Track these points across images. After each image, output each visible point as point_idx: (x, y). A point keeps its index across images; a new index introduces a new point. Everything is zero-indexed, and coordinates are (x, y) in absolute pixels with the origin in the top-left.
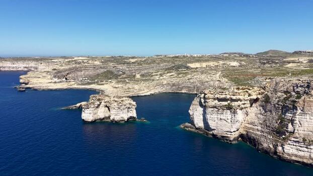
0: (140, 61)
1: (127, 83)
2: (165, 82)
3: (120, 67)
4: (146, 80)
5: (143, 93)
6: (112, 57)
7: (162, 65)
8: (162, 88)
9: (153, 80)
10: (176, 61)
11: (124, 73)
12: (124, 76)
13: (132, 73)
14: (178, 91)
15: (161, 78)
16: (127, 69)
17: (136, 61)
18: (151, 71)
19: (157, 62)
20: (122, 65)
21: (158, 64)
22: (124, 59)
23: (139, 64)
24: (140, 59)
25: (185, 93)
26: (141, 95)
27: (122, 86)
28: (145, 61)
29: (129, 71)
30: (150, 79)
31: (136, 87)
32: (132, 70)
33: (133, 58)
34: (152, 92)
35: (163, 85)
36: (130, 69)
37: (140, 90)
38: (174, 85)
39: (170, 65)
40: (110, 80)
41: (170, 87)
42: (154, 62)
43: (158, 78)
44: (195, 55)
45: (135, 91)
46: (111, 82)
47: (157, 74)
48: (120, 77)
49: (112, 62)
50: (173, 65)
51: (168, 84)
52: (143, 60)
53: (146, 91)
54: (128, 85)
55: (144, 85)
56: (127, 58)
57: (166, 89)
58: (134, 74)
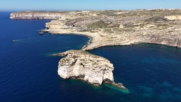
0: (125, 13)
1: (112, 32)
2: (145, 33)
3: (110, 18)
4: (128, 30)
5: (124, 43)
6: (106, 11)
7: (142, 17)
8: (142, 38)
9: (134, 31)
10: (154, 13)
11: (111, 23)
12: (111, 25)
13: (118, 23)
14: (157, 43)
15: (142, 29)
16: (114, 20)
17: (122, 14)
18: (132, 21)
19: (138, 14)
20: (111, 17)
21: (139, 16)
22: (114, 12)
23: (124, 15)
24: (124, 12)
25: (165, 45)
26: (122, 45)
27: (107, 35)
28: (128, 13)
29: (116, 21)
30: (131, 30)
31: (119, 37)
32: (118, 21)
33: (120, 11)
34: (133, 42)
35: (143, 36)
36: (116, 20)
37: (122, 40)
38: (153, 36)
39: (149, 17)
40: (100, 29)
41: (149, 38)
42: (135, 14)
43: (138, 29)
44: (170, 9)
45: (117, 41)
46: (100, 30)
47: (137, 24)
48: (109, 26)
49: (104, 14)
50: (151, 17)
51: (148, 35)
52: (127, 12)
53: (127, 41)
54: (112, 34)
55: (126, 35)
56: (115, 11)
57: (146, 40)
58: (119, 24)
